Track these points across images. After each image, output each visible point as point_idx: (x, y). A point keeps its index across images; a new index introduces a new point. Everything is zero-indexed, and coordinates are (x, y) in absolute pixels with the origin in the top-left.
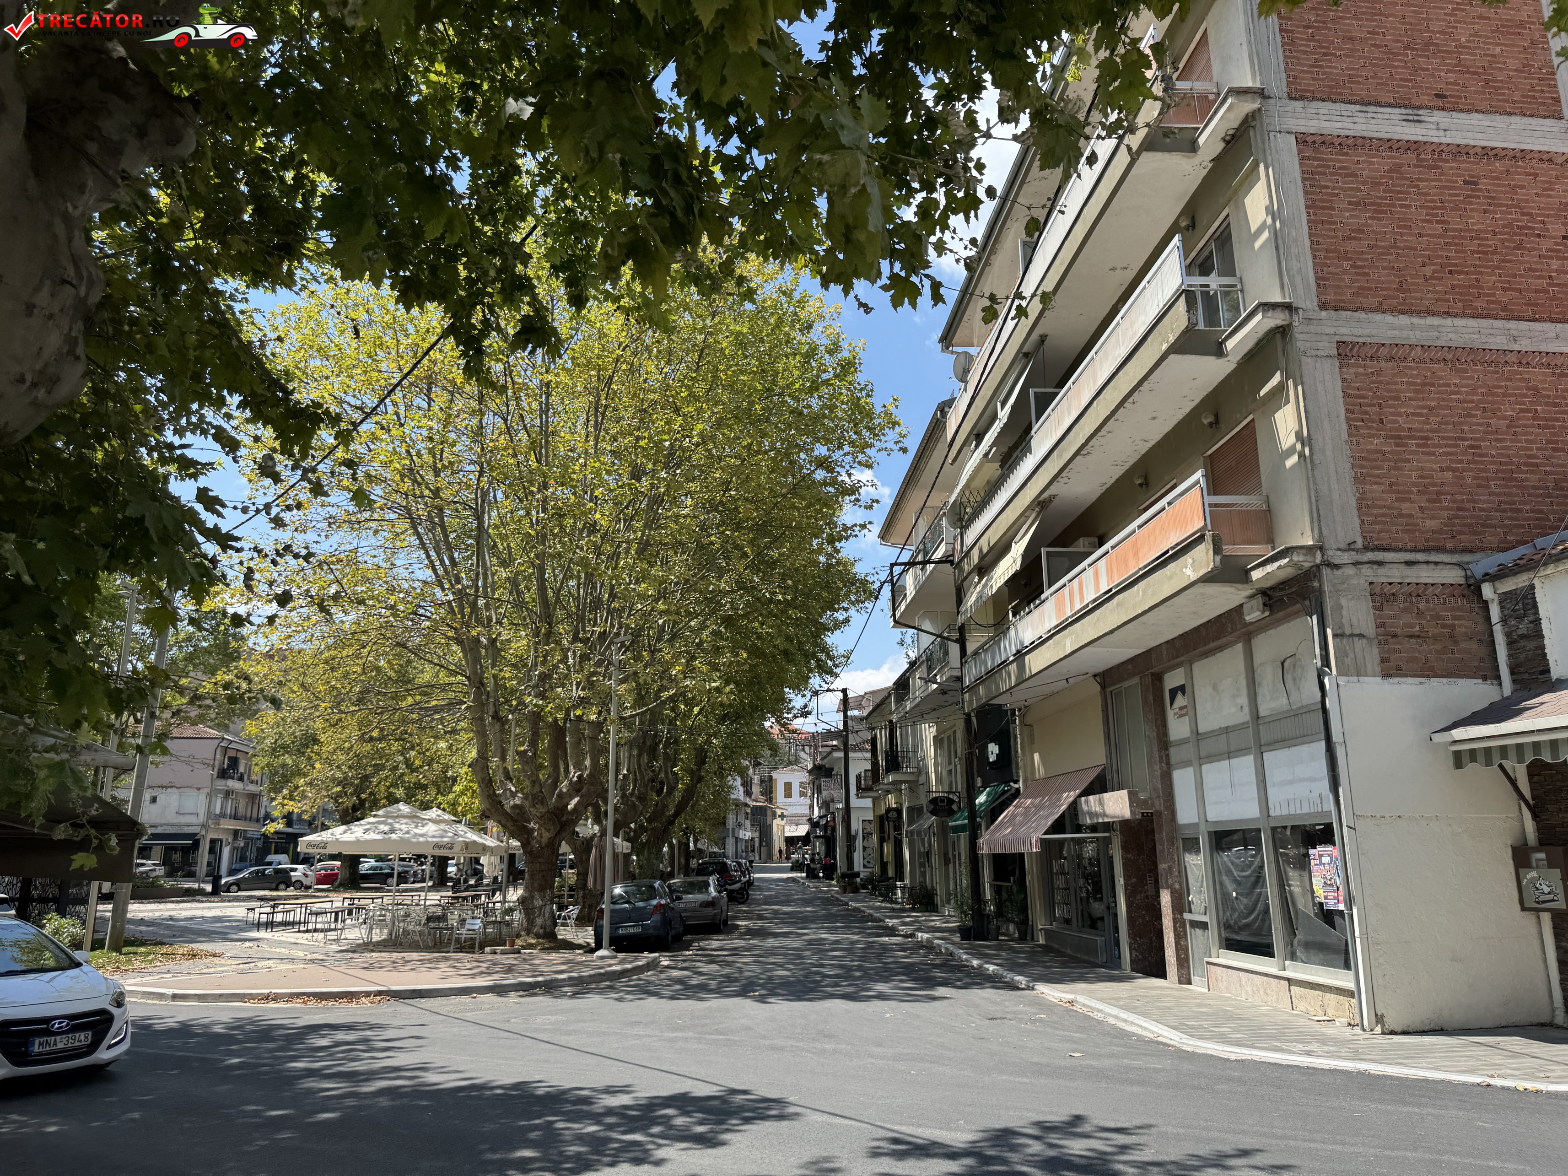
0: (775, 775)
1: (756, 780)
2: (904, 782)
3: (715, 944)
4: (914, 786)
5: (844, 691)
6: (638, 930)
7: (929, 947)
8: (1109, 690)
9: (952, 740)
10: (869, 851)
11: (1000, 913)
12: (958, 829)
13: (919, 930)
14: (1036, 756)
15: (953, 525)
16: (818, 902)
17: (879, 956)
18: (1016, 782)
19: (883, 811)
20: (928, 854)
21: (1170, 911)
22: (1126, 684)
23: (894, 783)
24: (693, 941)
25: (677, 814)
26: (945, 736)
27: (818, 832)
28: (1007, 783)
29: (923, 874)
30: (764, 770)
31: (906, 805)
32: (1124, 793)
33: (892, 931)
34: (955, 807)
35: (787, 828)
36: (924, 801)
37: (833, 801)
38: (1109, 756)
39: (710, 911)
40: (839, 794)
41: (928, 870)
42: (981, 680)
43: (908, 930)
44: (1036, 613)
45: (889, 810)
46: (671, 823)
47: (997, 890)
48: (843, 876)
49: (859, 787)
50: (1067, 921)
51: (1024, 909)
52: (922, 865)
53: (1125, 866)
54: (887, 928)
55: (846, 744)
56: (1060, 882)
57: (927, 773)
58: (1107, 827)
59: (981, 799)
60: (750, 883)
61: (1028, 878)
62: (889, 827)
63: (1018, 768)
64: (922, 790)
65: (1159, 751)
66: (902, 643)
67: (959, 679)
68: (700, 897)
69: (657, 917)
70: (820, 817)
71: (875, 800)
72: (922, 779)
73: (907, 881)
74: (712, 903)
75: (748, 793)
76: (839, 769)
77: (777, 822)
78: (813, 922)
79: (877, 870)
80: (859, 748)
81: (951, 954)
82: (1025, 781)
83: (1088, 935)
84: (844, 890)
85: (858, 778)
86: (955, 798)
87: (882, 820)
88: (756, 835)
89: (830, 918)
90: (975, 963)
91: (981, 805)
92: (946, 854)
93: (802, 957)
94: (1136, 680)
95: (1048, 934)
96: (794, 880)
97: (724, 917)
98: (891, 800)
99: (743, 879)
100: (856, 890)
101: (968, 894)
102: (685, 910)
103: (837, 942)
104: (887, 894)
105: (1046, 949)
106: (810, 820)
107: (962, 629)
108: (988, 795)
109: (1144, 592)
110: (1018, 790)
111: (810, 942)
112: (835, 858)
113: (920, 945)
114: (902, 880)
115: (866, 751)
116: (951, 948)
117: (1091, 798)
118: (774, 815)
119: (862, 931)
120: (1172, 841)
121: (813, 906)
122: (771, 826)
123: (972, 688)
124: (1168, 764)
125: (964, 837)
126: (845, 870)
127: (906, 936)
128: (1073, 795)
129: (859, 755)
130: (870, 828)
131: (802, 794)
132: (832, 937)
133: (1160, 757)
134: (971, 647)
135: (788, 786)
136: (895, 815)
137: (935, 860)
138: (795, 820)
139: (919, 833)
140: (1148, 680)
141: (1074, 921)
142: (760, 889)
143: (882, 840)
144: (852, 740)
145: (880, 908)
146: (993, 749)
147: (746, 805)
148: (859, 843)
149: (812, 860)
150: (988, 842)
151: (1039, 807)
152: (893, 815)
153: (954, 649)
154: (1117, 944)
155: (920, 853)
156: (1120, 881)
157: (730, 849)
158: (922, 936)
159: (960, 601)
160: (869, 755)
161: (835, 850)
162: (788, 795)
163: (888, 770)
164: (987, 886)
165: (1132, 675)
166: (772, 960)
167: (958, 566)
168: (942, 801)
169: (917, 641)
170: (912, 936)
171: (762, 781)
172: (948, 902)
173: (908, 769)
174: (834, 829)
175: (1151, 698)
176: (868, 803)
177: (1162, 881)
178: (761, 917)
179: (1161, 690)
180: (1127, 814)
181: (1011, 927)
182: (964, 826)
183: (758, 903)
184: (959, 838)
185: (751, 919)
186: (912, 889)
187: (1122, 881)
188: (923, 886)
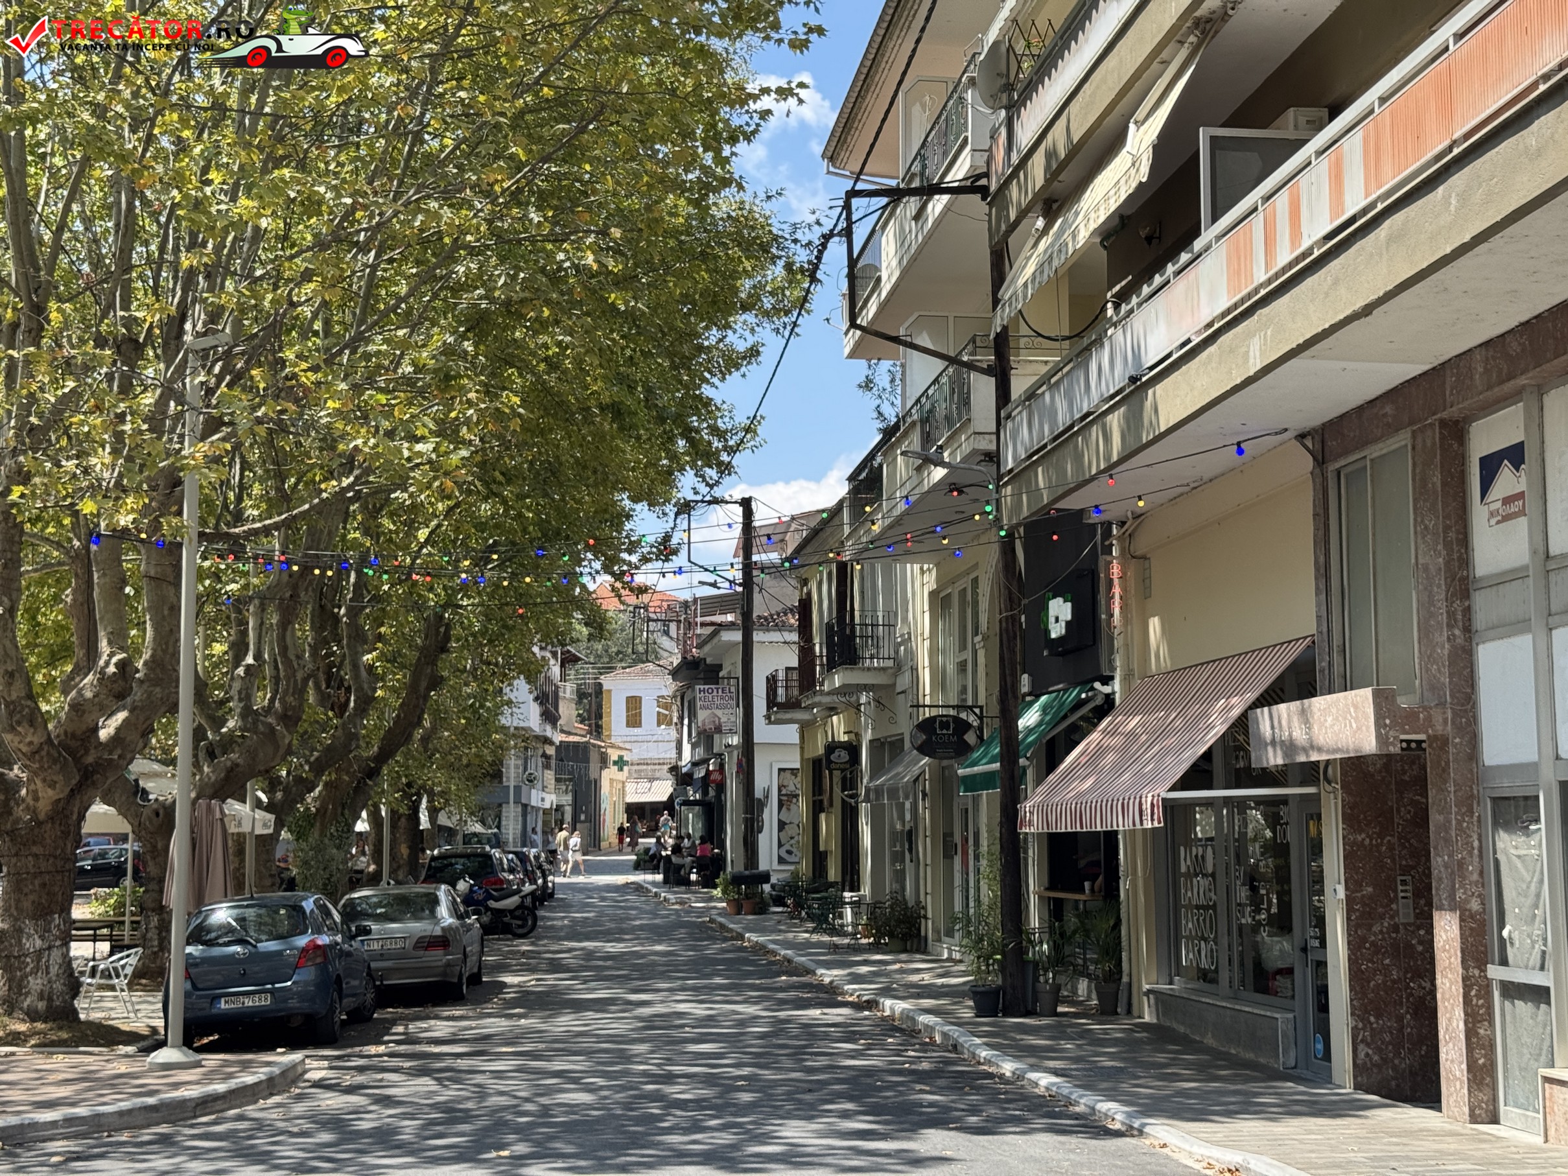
0: (607, 682)
1: (568, 691)
2: (866, 688)
3: (441, 1028)
4: (885, 696)
5: (746, 503)
6: (264, 1001)
7: (906, 1030)
8: (1332, 467)
9: (968, 601)
10: (790, 830)
11: (1058, 959)
12: (975, 783)
13: (887, 992)
14: (1155, 624)
15: (992, 101)
16: (681, 933)
17: (798, 1054)
18: (1107, 680)
19: (821, 751)
20: (910, 836)
21: (1457, 961)
22: (1375, 451)
23: (845, 690)
24: (394, 1022)
25: (384, 755)
26: (954, 590)
27: (693, 794)
28: (1086, 683)
29: (900, 876)
30: (585, 672)
31: (868, 736)
32: (1364, 697)
33: (829, 996)
34: (971, 738)
35: (630, 787)
36: (905, 728)
37: (718, 730)
38: (1325, 616)
39: (437, 957)
40: (731, 716)
41: (909, 867)
42: (1041, 455)
43: (865, 991)
44: (1179, 287)
45: (832, 747)
46: (373, 773)
47: (1055, 910)
48: (737, 880)
49: (771, 702)
50: (1206, 976)
51: (1112, 950)
52: (898, 857)
53: (1350, 858)
54: (820, 987)
55: (747, 615)
56: (1196, 891)
57: (914, 670)
58: (1311, 773)
59: (1029, 719)
60: (544, 896)
61: (1124, 886)
62: (833, 781)
63: (1111, 651)
64: (902, 705)
65: (1449, 600)
66: (868, 385)
67: (993, 457)
68: (417, 927)
69: (306, 975)
70: (695, 764)
71: (805, 729)
72: (903, 682)
73: (866, 890)
74: (443, 941)
75: (550, 716)
76: (732, 666)
77: (609, 777)
78: (664, 976)
79: (805, 867)
80: (773, 623)
81: (955, 1048)
82: (1127, 678)
83: (1253, 1008)
84: (738, 908)
85: (772, 681)
86: (973, 720)
87: (817, 768)
88: (567, 799)
89: (701, 966)
90: (1008, 1067)
91: (1030, 731)
92: (948, 836)
93: (626, 1058)
94: (1402, 439)
95: (1162, 1001)
96: (638, 888)
97: (471, 966)
98: (839, 729)
99: (528, 888)
100: (761, 908)
101: (995, 919)
102: (382, 956)
103: (710, 1020)
104: (824, 920)
105: (1159, 1035)
106: (674, 769)
107: (1002, 344)
108: (1044, 710)
109: (1464, 198)
110: (1109, 699)
111: (650, 1022)
112: (722, 846)
113: (889, 1026)
114: (855, 887)
115: (790, 629)
116: (954, 1031)
117: (1283, 707)
118: (604, 761)
119: (768, 996)
120: (1468, 803)
121: (670, 940)
122: (597, 783)
123: (1021, 475)
124: (1468, 629)
125: (988, 802)
126: (740, 868)
127: (858, 1006)
128: (1237, 705)
129: (775, 636)
130: (793, 784)
131: (661, 720)
132: (700, 1010)
133: (1451, 615)
134: (1019, 386)
135: (634, 704)
136: (844, 756)
137: (925, 847)
138: (645, 771)
139: (893, 792)
140: (1434, 436)
141: (1224, 976)
142: (566, 906)
143: (817, 808)
144: (760, 608)
145: (808, 944)
146: (1060, 611)
147: (547, 741)
148: (770, 815)
149: (677, 849)
150: (1044, 809)
151: (1162, 733)
152: (843, 756)
153: (983, 389)
154: (1324, 1029)
155: (894, 833)
156: (1336, 893)
157: (511, 828)
158: (892, 1006)
159: (999, 278)
160: (794, 637)
161: (722, 830)
162: (634, 720)
163: (831, 666)
164: (1033, 902)
165: (1393, 428)
166: (557, 1065)
167: (996, 199)
168: (945, 725)
169: (901, 378)
170: (871, 1005)
171: (581, 695)
172: (950, 933)
173: (874, 662)
174: (721, 787)
175: (1437, 479)
176: (790, 733)
177: (1440, 893)
178: (556, 967)
179: (1462, 459)
180: (1368, 743)
181: (1083, 986)
182: (990, 775)
183: (556, 935)
184: (976, 801)
185: (533, 970)
186: (875, 906)
187: (1341, 893)
188: (898, 901)
